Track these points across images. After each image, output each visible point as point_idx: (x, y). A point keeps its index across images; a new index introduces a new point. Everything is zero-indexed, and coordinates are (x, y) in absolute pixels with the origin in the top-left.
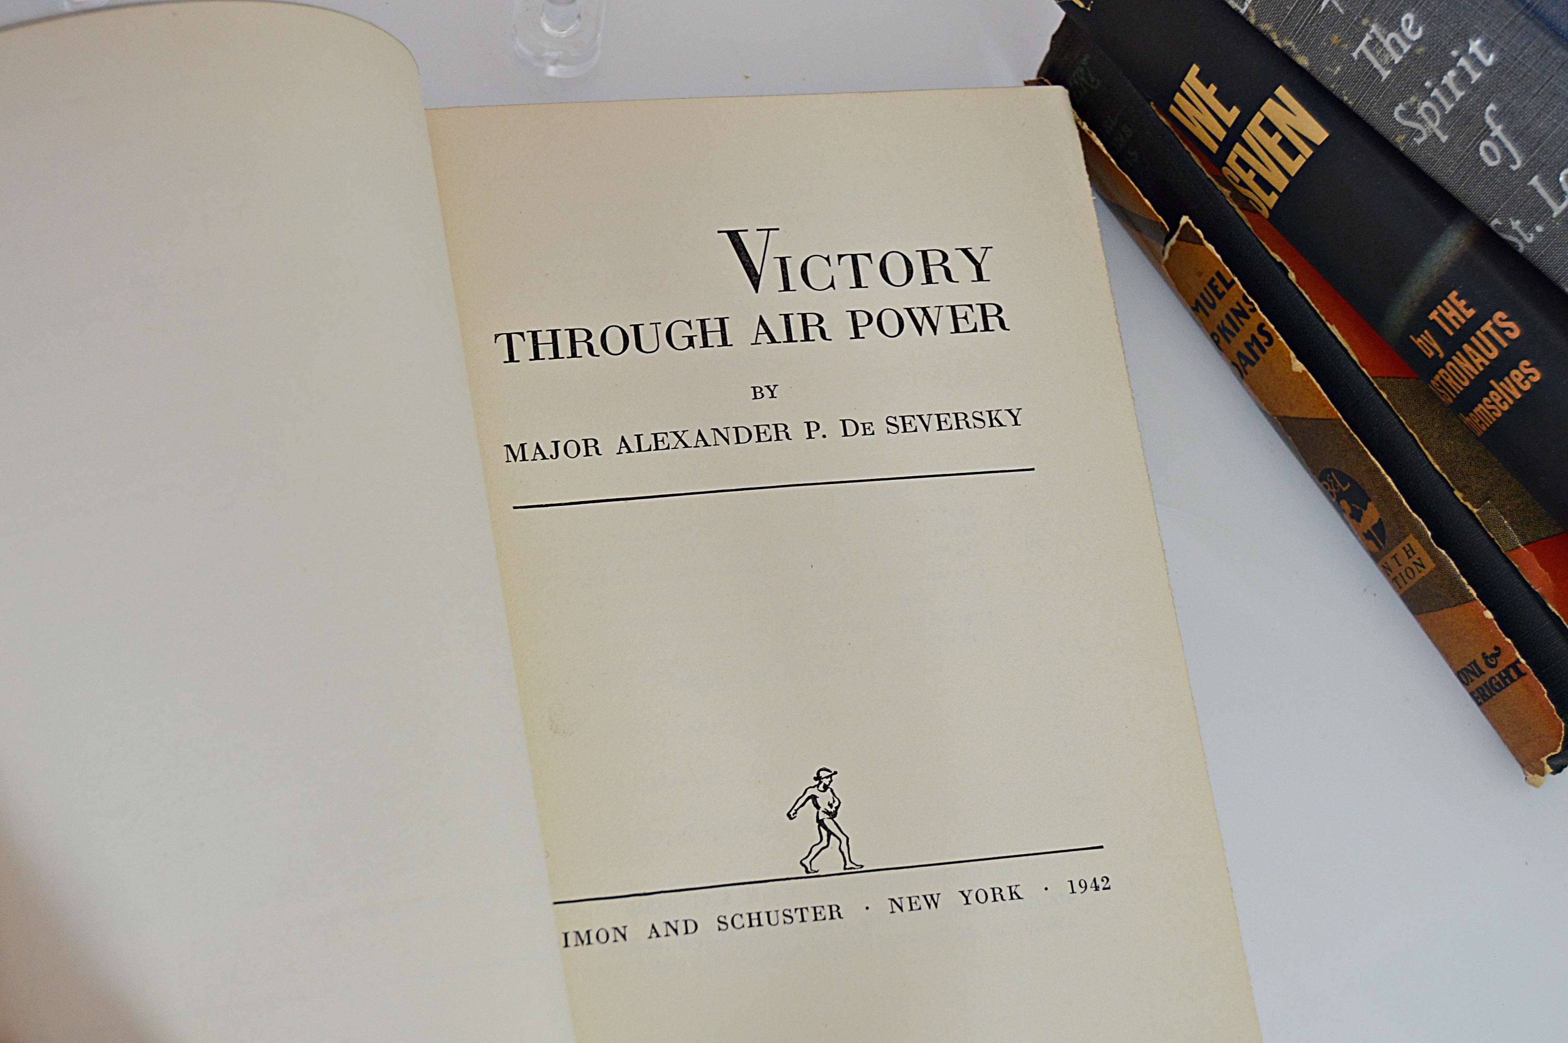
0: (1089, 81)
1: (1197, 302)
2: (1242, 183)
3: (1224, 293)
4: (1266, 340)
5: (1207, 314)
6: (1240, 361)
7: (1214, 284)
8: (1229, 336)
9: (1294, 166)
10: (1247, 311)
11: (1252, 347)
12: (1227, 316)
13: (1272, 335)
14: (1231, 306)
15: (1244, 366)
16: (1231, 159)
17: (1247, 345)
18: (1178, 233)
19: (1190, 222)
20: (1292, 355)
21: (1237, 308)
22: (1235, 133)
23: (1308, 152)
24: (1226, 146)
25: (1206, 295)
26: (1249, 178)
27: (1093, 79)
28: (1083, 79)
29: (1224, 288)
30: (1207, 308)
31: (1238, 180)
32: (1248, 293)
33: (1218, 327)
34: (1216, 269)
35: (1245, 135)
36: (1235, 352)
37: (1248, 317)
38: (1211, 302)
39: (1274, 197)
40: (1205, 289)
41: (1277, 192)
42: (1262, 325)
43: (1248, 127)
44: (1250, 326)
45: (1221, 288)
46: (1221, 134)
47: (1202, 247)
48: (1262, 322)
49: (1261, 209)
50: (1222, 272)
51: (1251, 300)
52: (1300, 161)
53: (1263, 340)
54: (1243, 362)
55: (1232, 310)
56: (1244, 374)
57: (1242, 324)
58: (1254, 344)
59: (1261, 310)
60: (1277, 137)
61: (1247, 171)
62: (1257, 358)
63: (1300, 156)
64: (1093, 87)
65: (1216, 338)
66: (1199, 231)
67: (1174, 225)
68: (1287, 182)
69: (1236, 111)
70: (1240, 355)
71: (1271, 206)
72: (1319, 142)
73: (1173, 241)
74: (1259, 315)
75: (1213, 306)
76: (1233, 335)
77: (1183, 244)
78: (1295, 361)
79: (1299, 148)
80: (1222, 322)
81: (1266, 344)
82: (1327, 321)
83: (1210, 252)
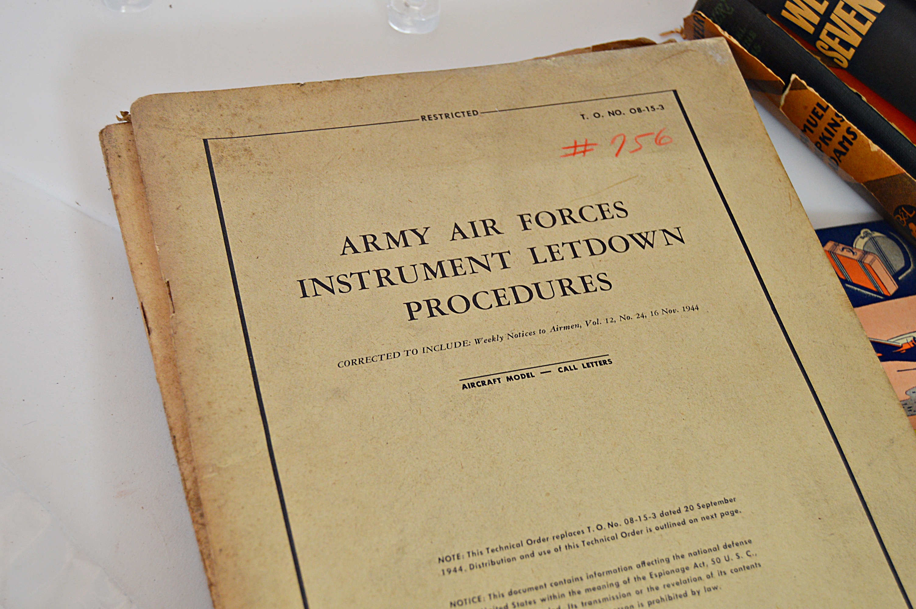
0: (726, 10)
1: (805, 126)
2: (831, 49)
3: (822, 115)
4: (852, 137)
5: (812, 131)
6: (836, 155)
7: (816, 111)
8: (828, 141)
9: (864, 29)
10: (839, 122)
11: (844, 144)
12: (826, 129)
13: (856, 133)
14: (828, 122)
15: (838, 158)
16: (823, 35)
17: (841, 143)
18: (790, 86)
19: (797, 77)
20: (870, 142)
21: (833, 122)
22: (825, 18)
23: (873, 18)
24: (819, 28)
25: (811, 120)
26: (835, 44)
27: (728, 8)
28: (722, 10)
29: (822, 112)
30: (812, 128)
31: (827, 47)
32: (838, 111)
33: (820, 138)
34: (816, 102)
35: (833, 17)
36: (832, 150)
37: (839, 125)
38: (814, 123)
39: (852, 51)
40: (810, 116)
41: (854, 47)
42: (849, 128)
43: (834, 12)
44: (841, 131)
45: (821, 112)
46: (816, 20)
47: (807, 90)
48: (849, 126)
49: (842, 62)
50: (820, 103)
51: (840, 115)
52: (869, 24)
53: (850, 137)
54: (838, 155)
55: (829, 124)
56: (839, 162)
57: (836, 131)
58: (845, 141)
59: (847, 119)
60: (853, 13)
61: (833, 39)
62: (847, 149)
63: (868, 21)
64: (729, 13)
65: (819, 145)
66: (803, 82)
67: (787, 81)
68: (860, 39)
69: (826, 3)
70: (836, 151)
71: (849, 58)
72: (879, 11)
73: (787, 91)
74: (847, 123)
75: (816, 125)
76: (830, 140)
77: (794, 92)
78: (872, 145)
79: (867, 17)
80: (823, 134)
81: (853, 139)
82: (889, 121)
83: (812, 93)
